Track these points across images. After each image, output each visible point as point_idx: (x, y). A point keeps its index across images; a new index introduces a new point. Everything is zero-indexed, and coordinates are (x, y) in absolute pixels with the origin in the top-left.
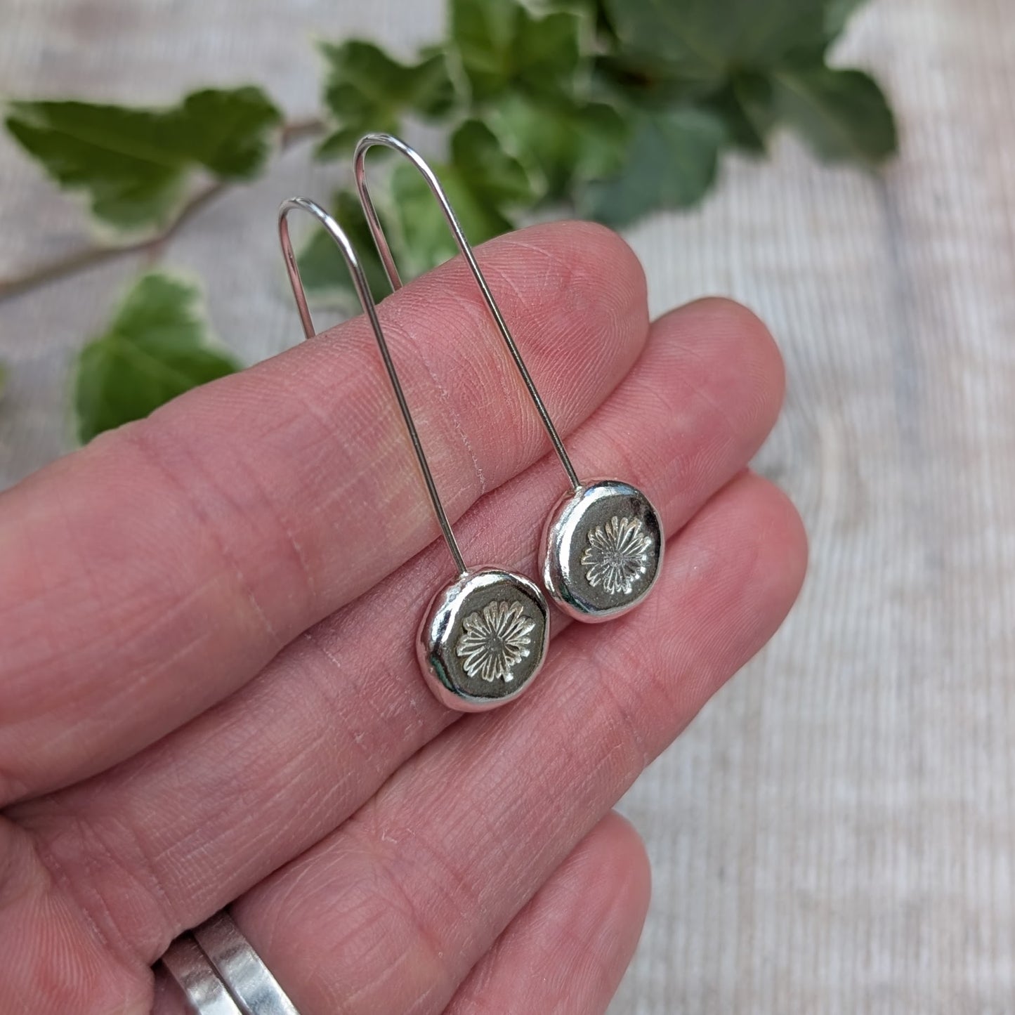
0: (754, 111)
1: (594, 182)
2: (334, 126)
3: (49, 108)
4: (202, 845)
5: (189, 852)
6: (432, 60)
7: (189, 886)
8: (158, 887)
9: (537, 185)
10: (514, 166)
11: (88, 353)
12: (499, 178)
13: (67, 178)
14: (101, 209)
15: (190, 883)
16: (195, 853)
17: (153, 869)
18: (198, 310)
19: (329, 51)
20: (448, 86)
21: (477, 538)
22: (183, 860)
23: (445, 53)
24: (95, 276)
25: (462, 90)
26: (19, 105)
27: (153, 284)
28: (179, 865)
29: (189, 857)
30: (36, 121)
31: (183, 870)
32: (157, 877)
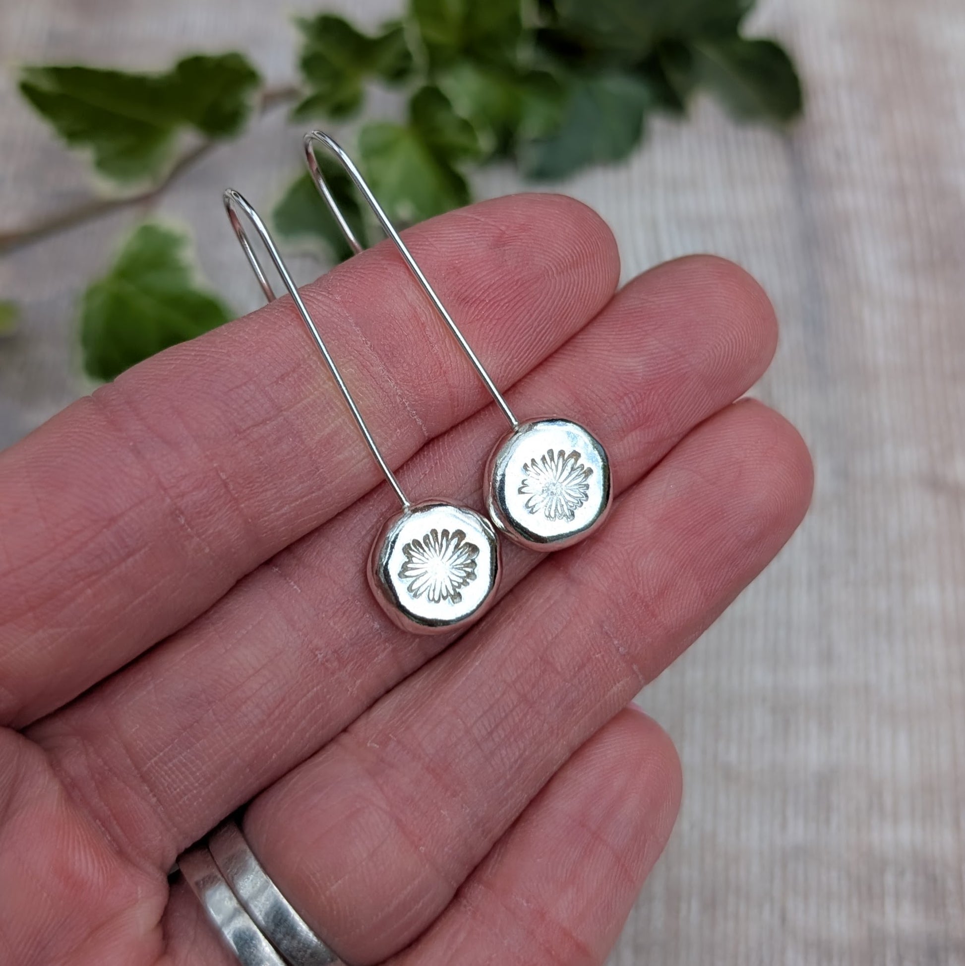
0: (676, 78)
1: (535, 141)
2: (308, 91)
3: (59, 73)
4: (180, 753)
5: (170, 760)
6: (393, 32)
7: (175, 792)
8: (151, 795)
9: (485, 142)
10: (466, 126)
11: (91, 293)
12: (452, 136)
13: (73, 136)
14: (103, 165)
15: (175, 789)
16: (175, 761)
17: (144, 778)
18: (188, 255)
19: (303, 24)
20: (407, 56)
21: (426, 474)
22: (165, 768)
23: (404, 26)
24: (96, 227)
25: (419, 59)
26: (31, 70)
27: (148, 232)
28: (163, 773)
29: (170, 765)
30: (46, 85)
31: (167, 777)
32: (148, 786)
